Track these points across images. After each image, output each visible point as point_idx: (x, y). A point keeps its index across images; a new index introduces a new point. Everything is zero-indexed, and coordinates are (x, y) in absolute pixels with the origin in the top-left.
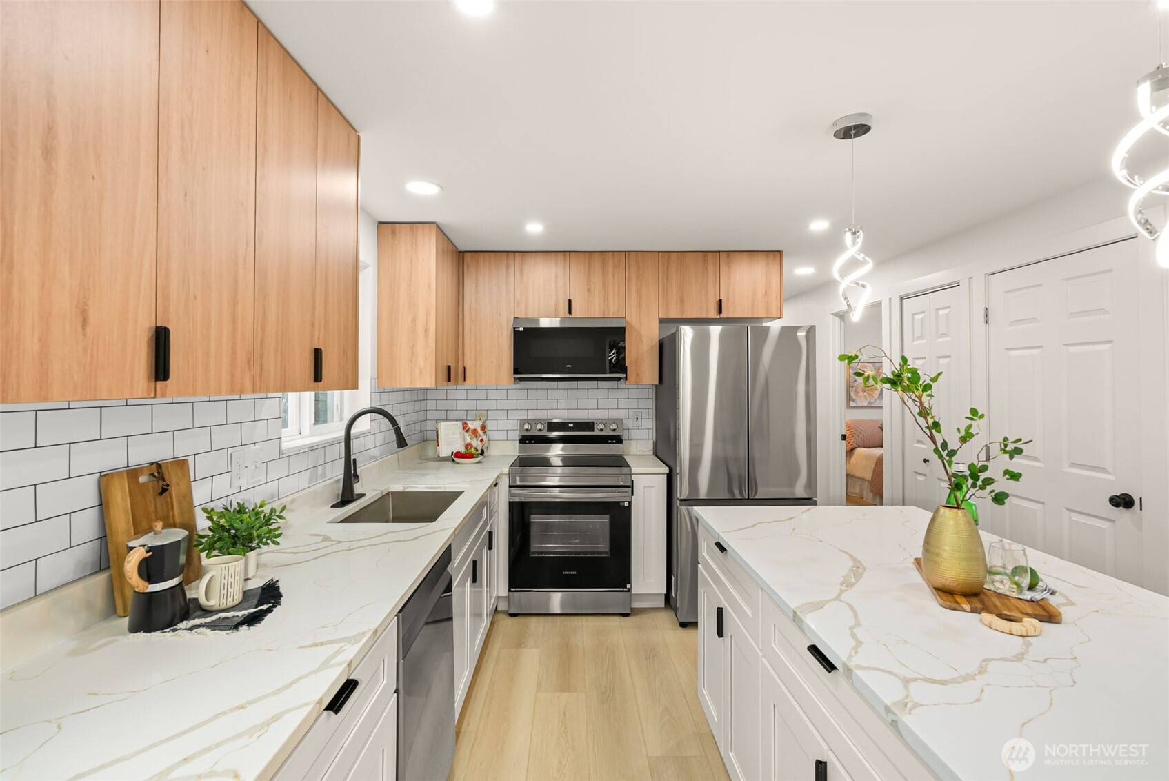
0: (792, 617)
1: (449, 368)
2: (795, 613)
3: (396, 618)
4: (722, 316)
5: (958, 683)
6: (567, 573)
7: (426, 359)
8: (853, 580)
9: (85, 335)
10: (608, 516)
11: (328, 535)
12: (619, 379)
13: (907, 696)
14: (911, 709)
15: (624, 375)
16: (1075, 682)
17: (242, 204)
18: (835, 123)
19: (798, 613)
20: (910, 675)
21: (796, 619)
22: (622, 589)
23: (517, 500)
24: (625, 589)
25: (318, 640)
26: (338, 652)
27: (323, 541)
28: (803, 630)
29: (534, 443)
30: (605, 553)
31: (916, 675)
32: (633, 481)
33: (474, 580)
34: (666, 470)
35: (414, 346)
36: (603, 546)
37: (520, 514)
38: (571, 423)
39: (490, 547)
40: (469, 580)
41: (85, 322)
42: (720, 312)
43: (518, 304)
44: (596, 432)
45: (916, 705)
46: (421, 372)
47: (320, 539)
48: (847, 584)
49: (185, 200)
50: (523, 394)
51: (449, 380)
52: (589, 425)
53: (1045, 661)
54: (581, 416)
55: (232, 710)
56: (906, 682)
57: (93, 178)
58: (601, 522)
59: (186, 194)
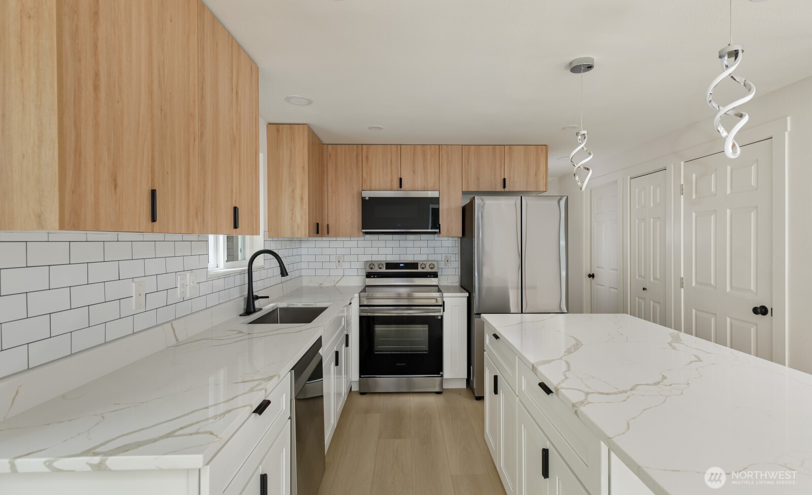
0: (531, 368)
1: (318, 224)
2: (533, 365)
3: (290, 373)
4: (507, 189)
5: (617, 394)
6: (400, 364)
7: (302, 218)
8: (573, 350)
9: (116, 193)
10: (427, 326)
11: (241, 330)
12: (435, 233)
13: (585, 400)
14: (585, 405)
15: (438, 231)
16: (682, 394)
17: (192, 115)
18: (571, 63)
19: (535, 365)
20: (590, 391)
21: (534, 369)
22: (437, 375)
23: (365, 314)
24: (439, 376)
25: (246, 380)
26: (258, 385)
27: (238, 333)
28: (537, 375)
29: (377, 277)
30: (425, 351)
31: (592, 391)
32: (444, 302)
33: (337, 364)
34: (467, 294)
35: (293, 209)
36: (424, 347)
37: (367, 324)
38: (402, 263)
39: (347, 345)
40: (333, 363)
41: (116, 186)
42: (504, 187)
43: (365, 181)
44: (420, 270)
45: (589, 403)
46: (298, 227)
47: (236, 332)
48: (569, 352)
49: (161, 114)
50: (368, 244)
51: (318, 233)
52: (414, 265)
53: (670, 385)
54: (409, 259)
55: (201, 409)
56: (587, 394)
57: (118, 102)
58: (422, 330)
59: (161, 110)
